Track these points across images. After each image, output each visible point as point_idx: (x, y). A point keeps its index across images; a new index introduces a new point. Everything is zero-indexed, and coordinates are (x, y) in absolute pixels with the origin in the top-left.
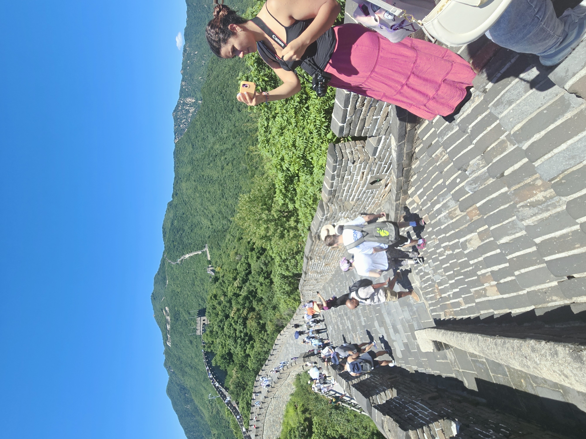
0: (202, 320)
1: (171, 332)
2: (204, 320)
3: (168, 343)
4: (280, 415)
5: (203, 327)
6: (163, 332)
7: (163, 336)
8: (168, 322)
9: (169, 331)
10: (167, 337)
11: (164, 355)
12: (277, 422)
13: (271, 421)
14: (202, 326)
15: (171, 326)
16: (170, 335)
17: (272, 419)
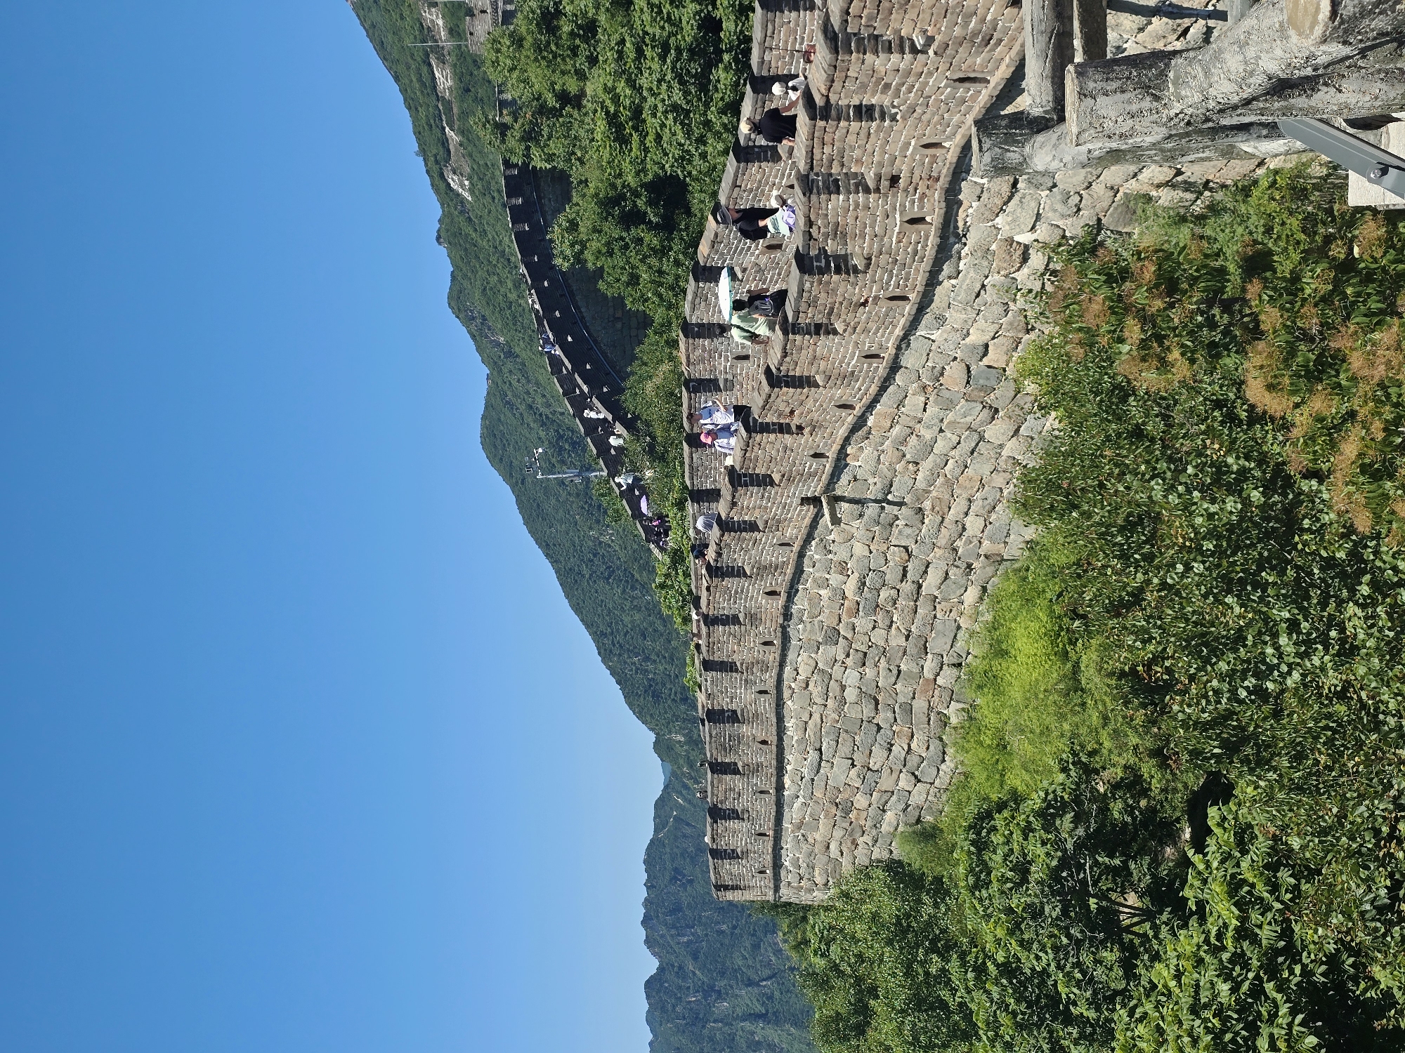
1: (464, 115)
3: (454, 183)
4: (929, 664)
6: (411, 105)
7: (418, 133)
8: (438, 51)
9: (447, 105)
10: (444, 142)
11: (442, 251)
15: (459, 77)
16: (462, 132)
17: (851, 679)
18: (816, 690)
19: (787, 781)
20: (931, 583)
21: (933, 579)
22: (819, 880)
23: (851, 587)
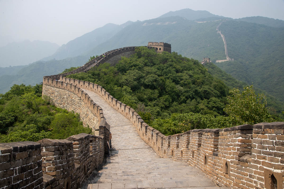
0: (161, 47)
1: (154, 26)
2: (160, 49)
4: (66, 104)
5: (154, 48)
6: (156, 19)
7: (152, 19)
10: (151, 23)
11: (136, 21)
12: (62, 101)
13: (64, 96)
14: (156, 47)
15: (159, 26)
17: (65, 97)
18: (64, 93)
19: (56, 88)
20: (73, 106)
21: (74, 106)
22: (45, 89)
23: (73, 99)
